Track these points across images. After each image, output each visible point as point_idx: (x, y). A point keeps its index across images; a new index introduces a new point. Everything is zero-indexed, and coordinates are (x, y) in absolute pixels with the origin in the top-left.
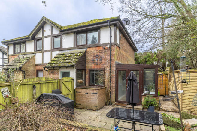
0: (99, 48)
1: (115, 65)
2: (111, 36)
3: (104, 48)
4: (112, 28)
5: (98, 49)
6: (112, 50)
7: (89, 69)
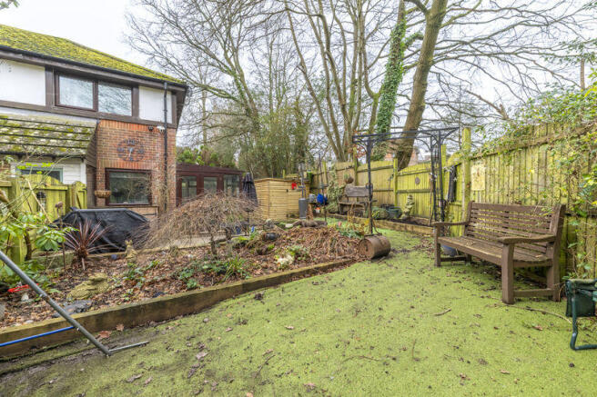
0: (135, 126)
1: (174, 166)
2: (166, 111)
3: (151, 130)
4: (169, 97)
5: (135, 128)
6: (169, 137)
7: (106, 169)
